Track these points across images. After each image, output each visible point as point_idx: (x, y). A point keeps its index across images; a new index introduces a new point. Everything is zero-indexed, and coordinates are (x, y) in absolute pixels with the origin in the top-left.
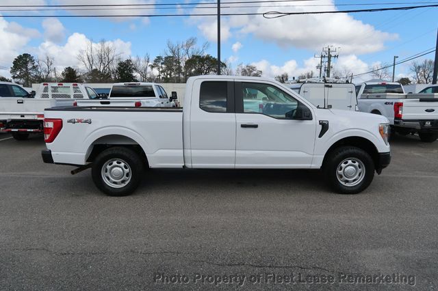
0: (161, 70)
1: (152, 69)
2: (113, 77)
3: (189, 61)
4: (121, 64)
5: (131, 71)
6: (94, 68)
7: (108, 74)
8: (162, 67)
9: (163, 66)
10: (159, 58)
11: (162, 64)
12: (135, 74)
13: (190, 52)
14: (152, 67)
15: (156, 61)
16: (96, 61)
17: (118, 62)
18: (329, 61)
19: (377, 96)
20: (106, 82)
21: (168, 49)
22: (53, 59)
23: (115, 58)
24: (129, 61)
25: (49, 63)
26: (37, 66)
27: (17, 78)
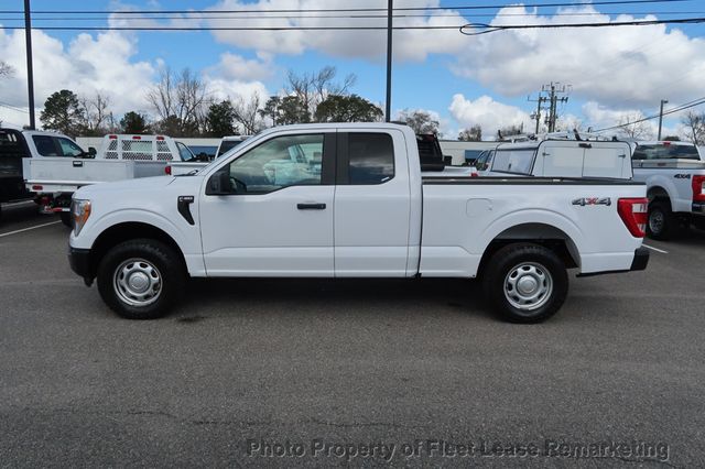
0: (276, 118)
1: (263, 116)
2: (201, 129)
3: (322, 103)
4: (213, 108)
5: (230, 119)
6: (171, 113)
7: (194, 124)
8: (278, 114)
9: (281, 112)
10: (275, 99)
11: (279, 108)
12: (236, 124)
13: (325, 91)
14: (263, 113)
15: (269, 104)
16: (175, 103)
17: (209, 105)
18: (553, 108)
19: (659, 164)
20: (192, 137)
21: (290, 85)
22: (107, 99)
23: (205, 98)
24: (226, 104)
25: (101, 106)
26: (82, 110)
27: (49, 128)
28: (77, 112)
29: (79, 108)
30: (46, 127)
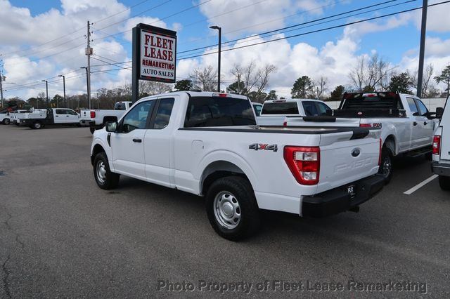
27: (295, 97)
28: (310, 88)
30: (293, 97)
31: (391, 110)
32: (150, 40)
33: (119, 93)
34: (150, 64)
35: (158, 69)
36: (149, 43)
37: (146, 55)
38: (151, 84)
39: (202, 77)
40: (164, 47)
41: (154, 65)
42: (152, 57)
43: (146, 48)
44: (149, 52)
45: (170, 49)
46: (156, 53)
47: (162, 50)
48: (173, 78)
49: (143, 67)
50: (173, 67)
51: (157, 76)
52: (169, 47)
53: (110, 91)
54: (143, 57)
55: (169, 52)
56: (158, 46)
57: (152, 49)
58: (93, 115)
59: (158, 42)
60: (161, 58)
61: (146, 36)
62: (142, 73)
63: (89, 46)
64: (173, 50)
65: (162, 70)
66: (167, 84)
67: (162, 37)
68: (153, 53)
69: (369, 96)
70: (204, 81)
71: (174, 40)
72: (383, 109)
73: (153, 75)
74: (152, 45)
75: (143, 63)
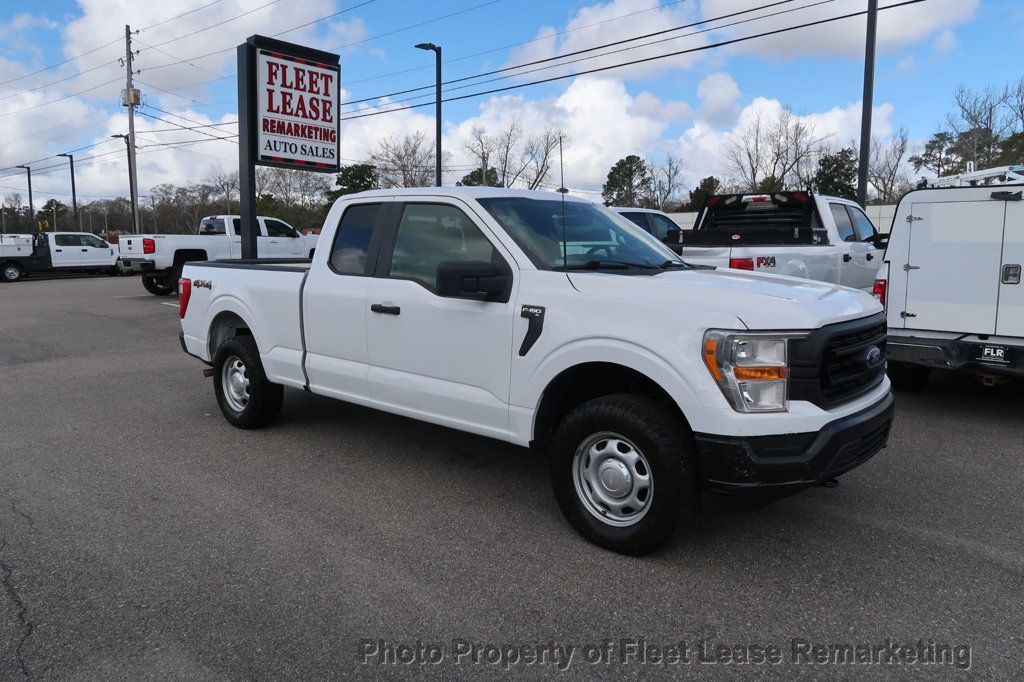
0: (943, 168)
1: (917, 167)
4: (825, 162)
9: (953, 157)
10: (942, 138)
11: (950, 151)
14: (918, 163)
15: (931, 146)
16: (768, 153)
17: (819, 157)
22: (681, 161)
23: (812, 148)
24: (846, 153)
25: (672, 172)
26: (649, 179)
27: (611, 204)
28: (644, 182)
29: (646, 176)
30: (607, 204)
31: (797, 230)
32: (280, 73)
33: (205, 197)
34: (281, 128)
35: (299, 141)
36: (278, 81)
37: (270, 109)
38: (281, 174)
39: (400, 157)
40: (311, 91)
41: (289, 131)
42: (284, 112)
43: (271, 92)
44: (278, 101)
45: (326, 94)
46: (294, 104)
47: (307, 97)
48: (334, 162)
49: (264, 138)
50: (333, 136)
51: (298, 156)
52: (322, 91)
53: (183, 191)
54: (263, 113)
55: (325, 102)
56: (297, 88)
57: (284, 94)
58: (149, 247)
59: (299, 79)
60: (304, 116)
61: (270, 64)
62: (263, 151)
63: (130, 85)
64: (333, 98)
65: (308, 143)
66: (319, 175)
67: (307, 68)
68: (286, 103)
69: (755, 200)
70: (404, 168)
71: (334, 74)
72: (782, 229)
73: (288, 156)
74: (284, 85)
75: (265, 127)
